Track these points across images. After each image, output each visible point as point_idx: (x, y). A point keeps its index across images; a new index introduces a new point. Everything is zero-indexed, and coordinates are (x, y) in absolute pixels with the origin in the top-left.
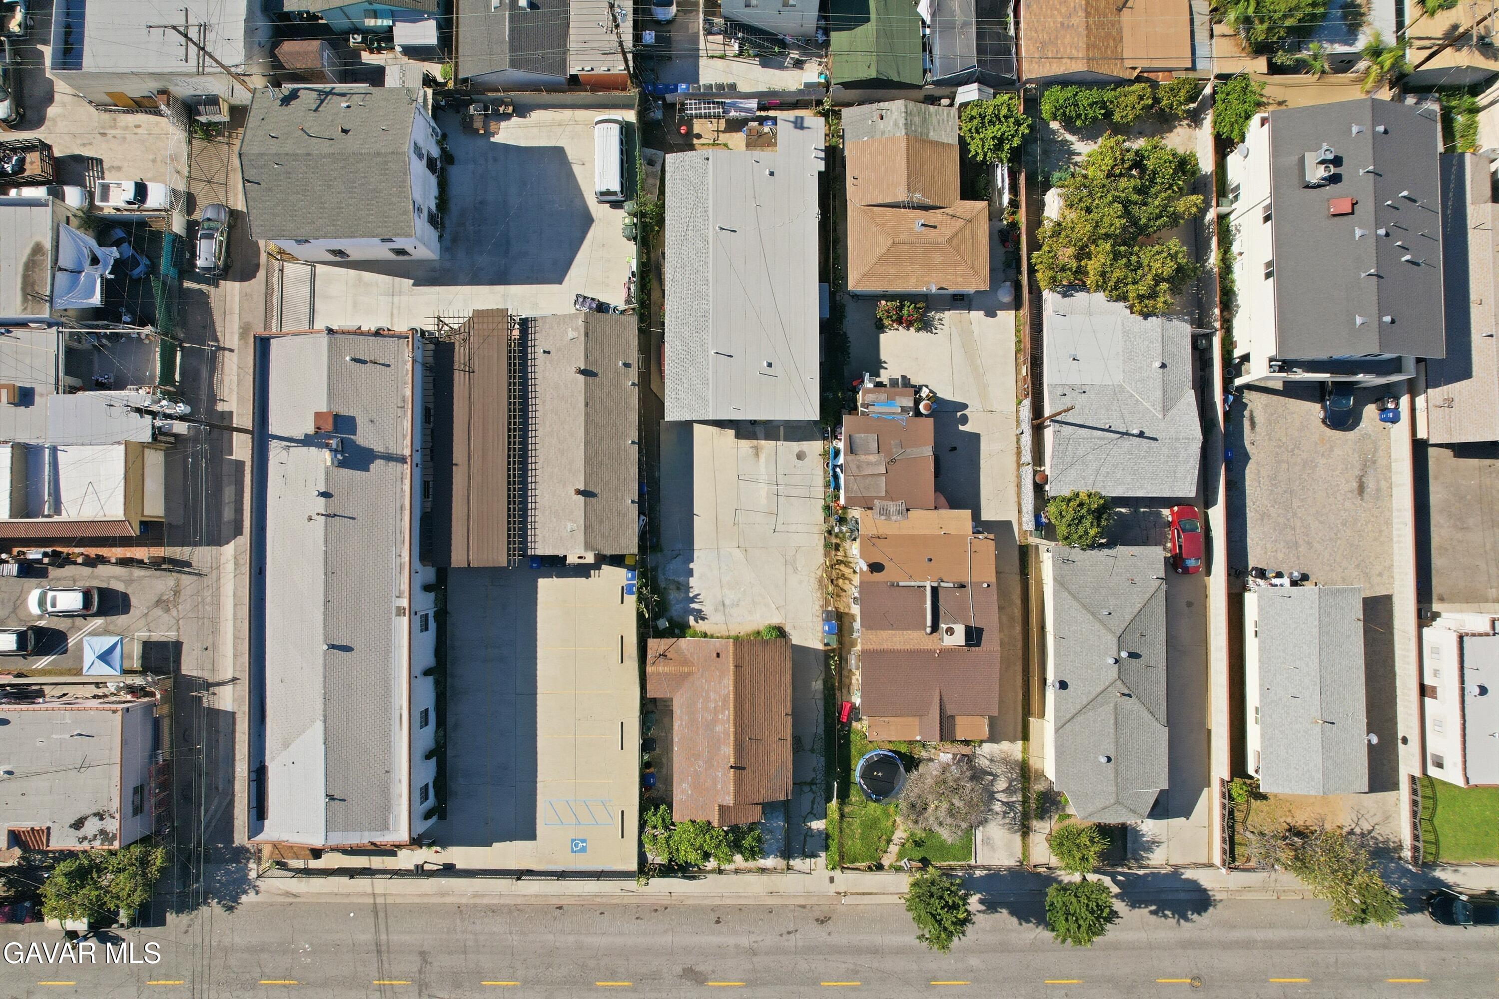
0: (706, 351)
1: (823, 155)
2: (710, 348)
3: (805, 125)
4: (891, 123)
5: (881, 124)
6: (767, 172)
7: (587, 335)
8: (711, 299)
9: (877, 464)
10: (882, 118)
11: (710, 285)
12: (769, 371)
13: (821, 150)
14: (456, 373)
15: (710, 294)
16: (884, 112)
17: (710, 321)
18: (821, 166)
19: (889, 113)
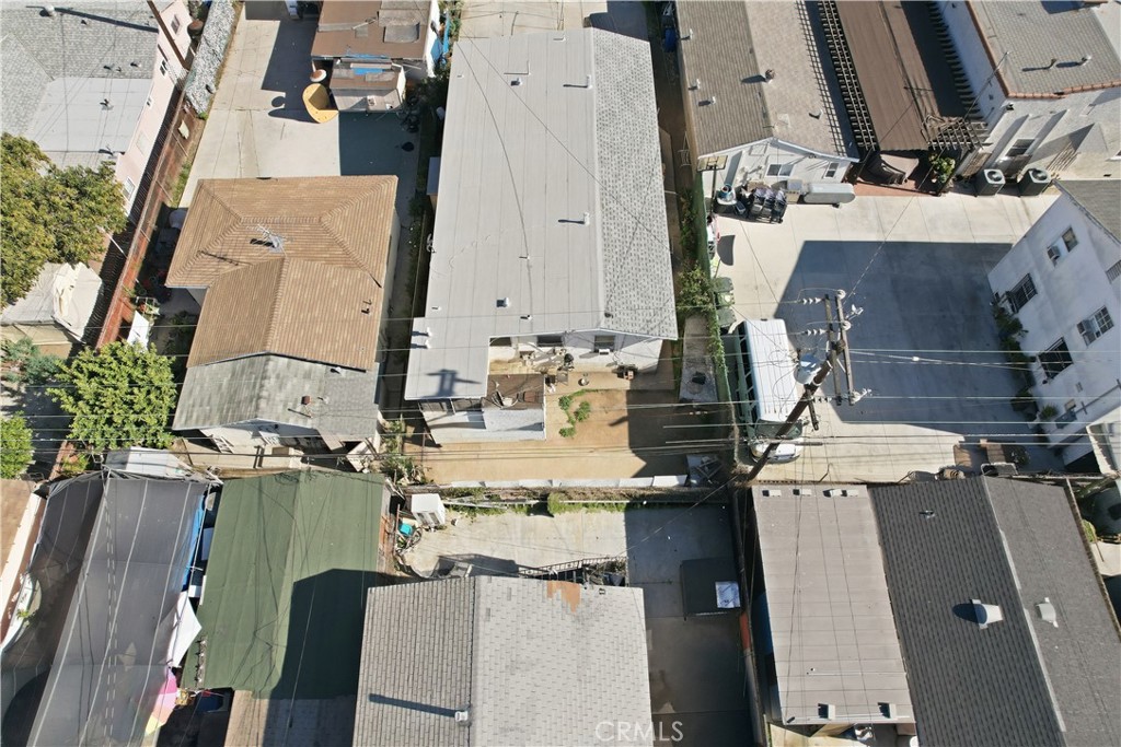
0: (601, 90)
1: (415, 340)
2: (595, 92)
3: (437, 379)
4: (289, 386)
5: (307, 390)
6: (508, 302)
7: (765, 115)
8: (596, 141)
9: (389, 18)
10: (304, 401)
11: (596, 157)
12: (514, 78)
13: (415, 346)
14: (927, 86)
15: (596, 145)
16: (299, 408)
17: (595, 118)
18: (418, 324)
19: (290, 405)
